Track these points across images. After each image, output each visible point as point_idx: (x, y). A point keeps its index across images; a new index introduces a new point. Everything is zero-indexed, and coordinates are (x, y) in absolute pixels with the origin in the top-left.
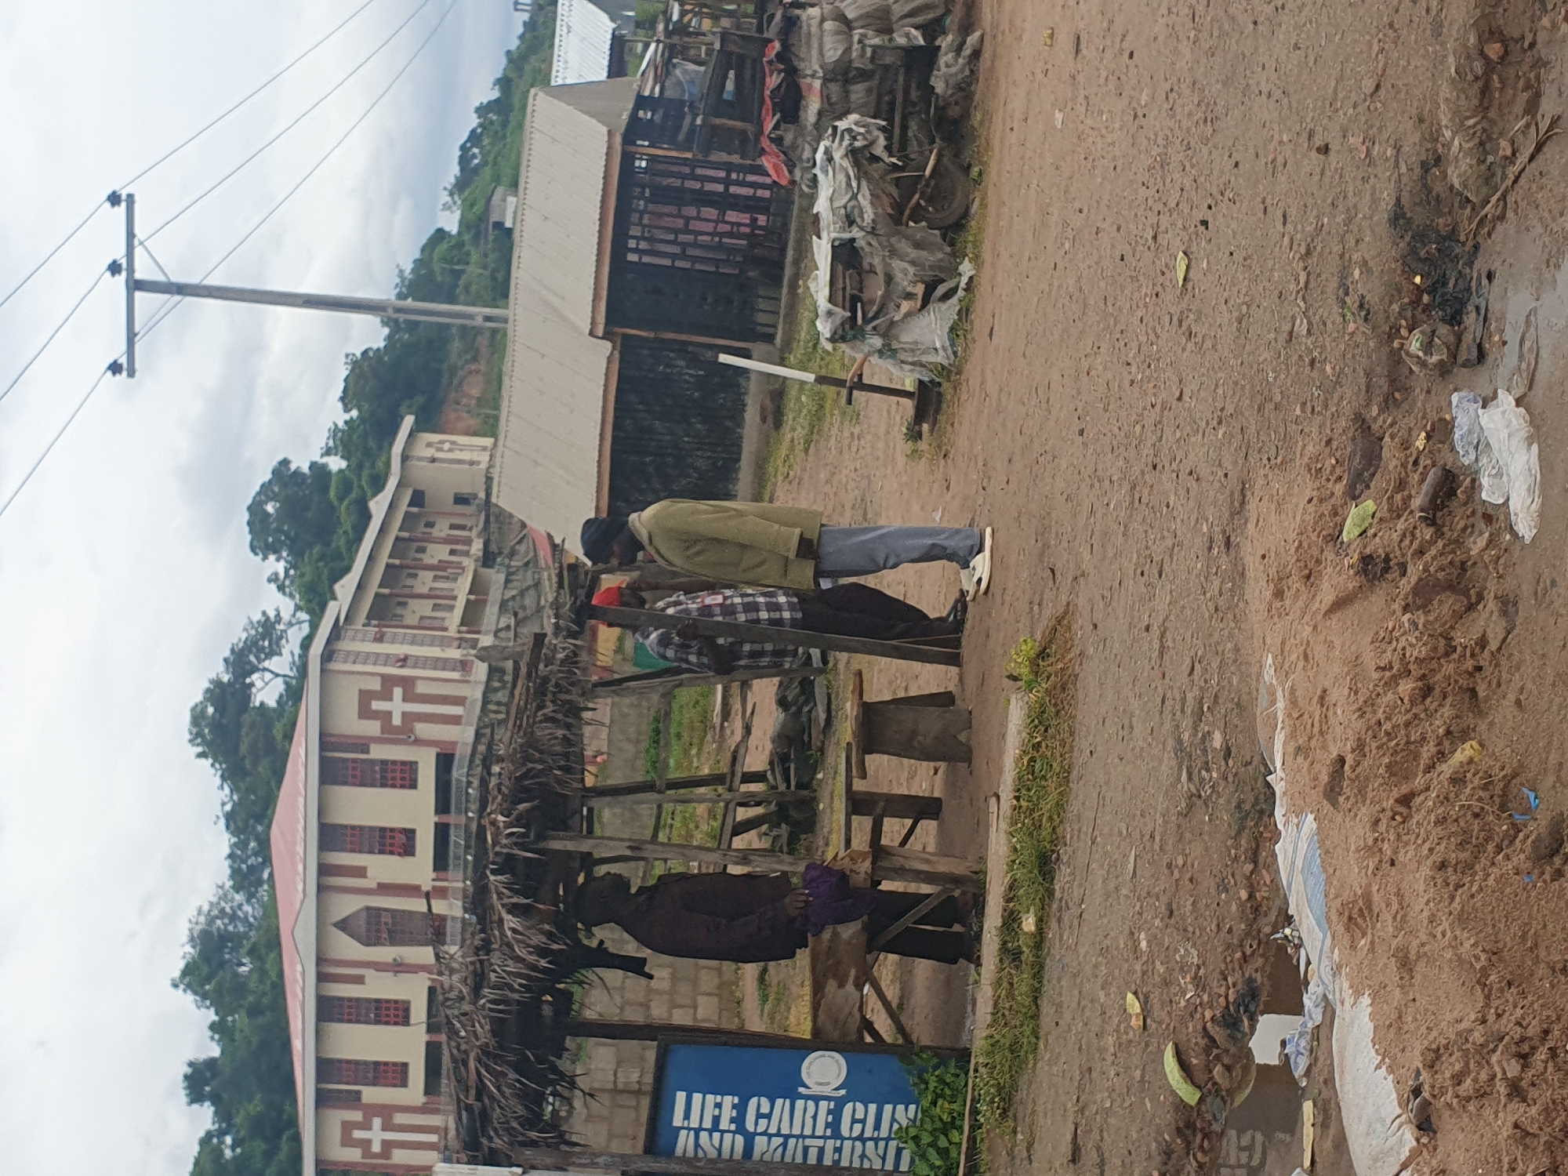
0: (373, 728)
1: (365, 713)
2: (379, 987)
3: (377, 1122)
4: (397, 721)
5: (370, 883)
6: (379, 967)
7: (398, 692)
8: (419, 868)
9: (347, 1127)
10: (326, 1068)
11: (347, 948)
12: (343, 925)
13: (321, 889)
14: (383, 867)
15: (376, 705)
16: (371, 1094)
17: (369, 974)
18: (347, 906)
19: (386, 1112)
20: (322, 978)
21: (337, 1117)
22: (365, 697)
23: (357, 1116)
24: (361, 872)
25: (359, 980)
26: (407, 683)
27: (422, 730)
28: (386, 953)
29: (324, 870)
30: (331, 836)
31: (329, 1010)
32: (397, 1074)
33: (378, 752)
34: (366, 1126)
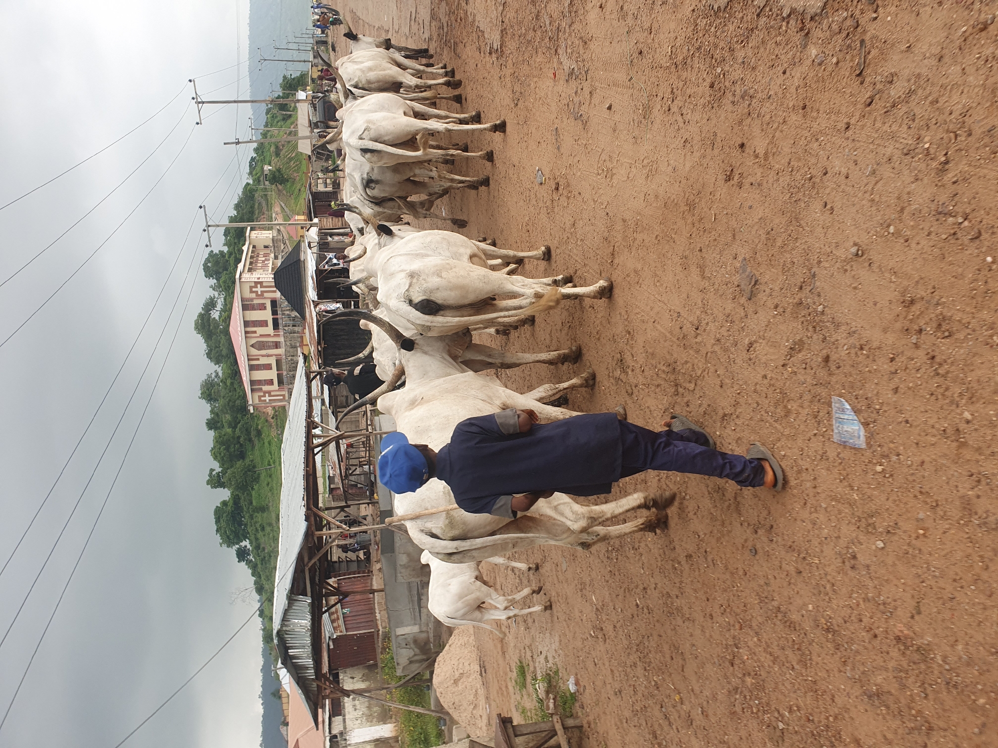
0: (254, 295)
1: (251, 292)
2: (263, 361)
3: (267, 395)
4: (259, 293)
5: (258, 335)
6: (263, 356)
7: (259, 286)
8: (270, 330)
9: (260, 397)
10: (252, 383)
11: (254, 352)
12: (252, 346)
13: (246, 337)
14: (260, 330)
15: (254, 289)
16: (266, 388)
17: (260, 357)
18: (253, 341)
19: (269, 392)
20: (249, 360)
21: (256, 395)
22: (251, 287)
23: (262, 394)
24: (255, 332)
25: (258, 359)
26: (261, 283)
27: (266, 295)
28: (264, 352)
29: (246, 332)
30: (247, 324)
31: (252, 368)
32: (270, 382)
33: (256, 302)
34: (265, 396)
